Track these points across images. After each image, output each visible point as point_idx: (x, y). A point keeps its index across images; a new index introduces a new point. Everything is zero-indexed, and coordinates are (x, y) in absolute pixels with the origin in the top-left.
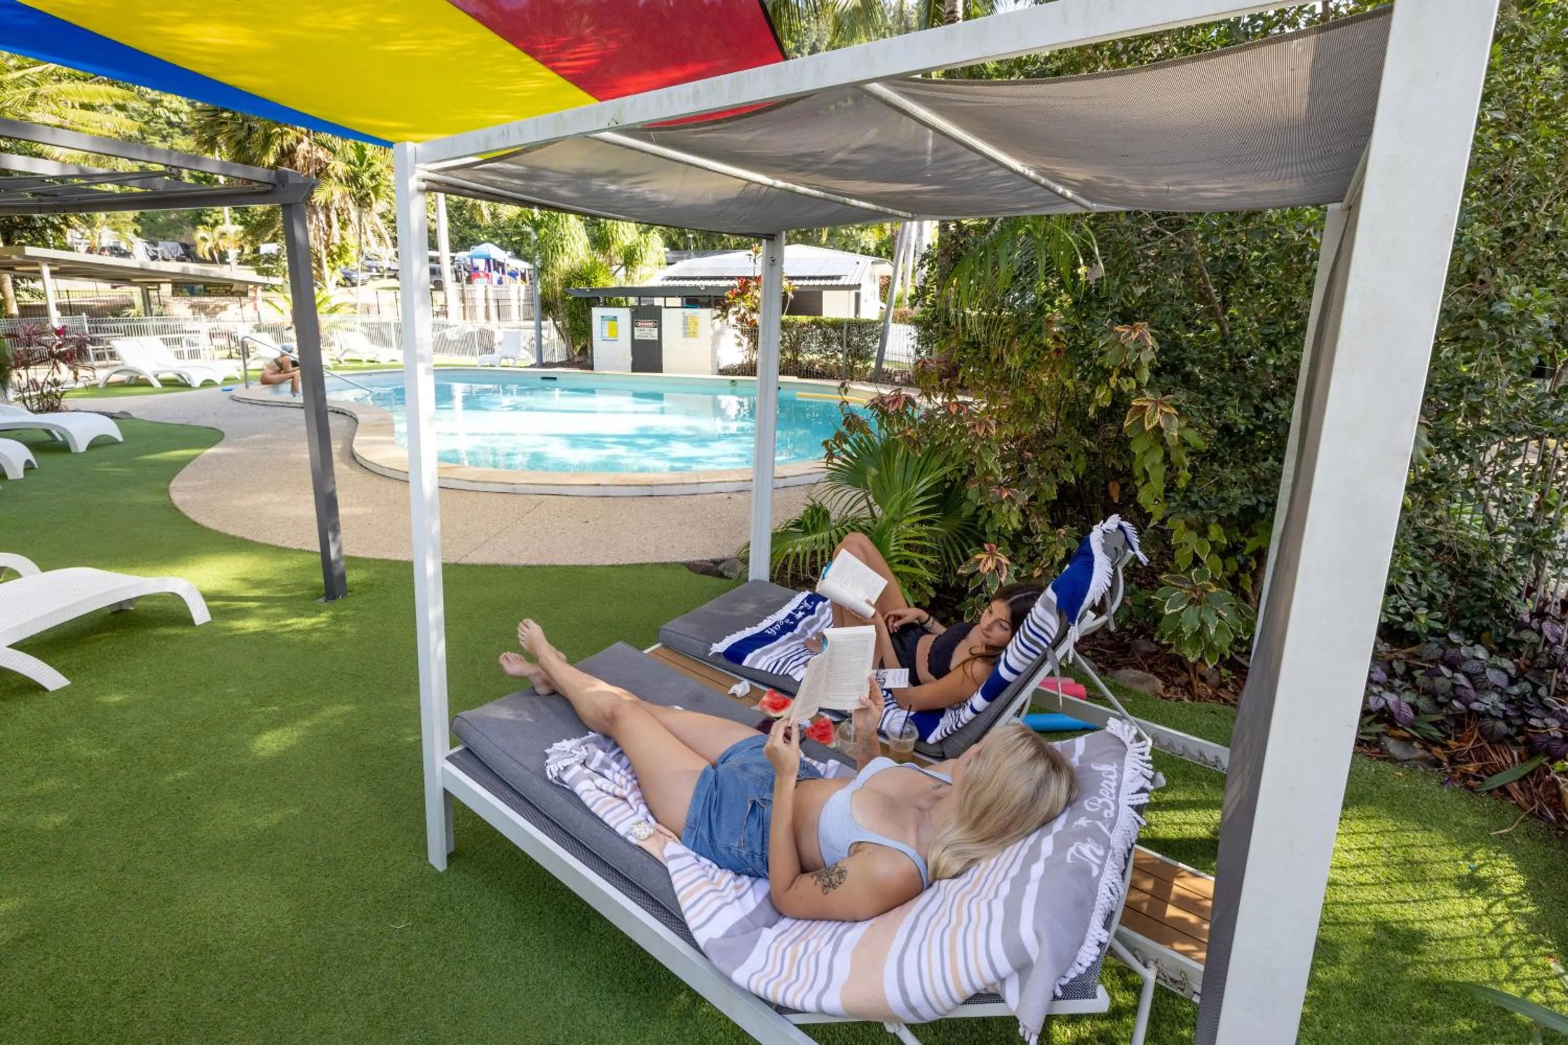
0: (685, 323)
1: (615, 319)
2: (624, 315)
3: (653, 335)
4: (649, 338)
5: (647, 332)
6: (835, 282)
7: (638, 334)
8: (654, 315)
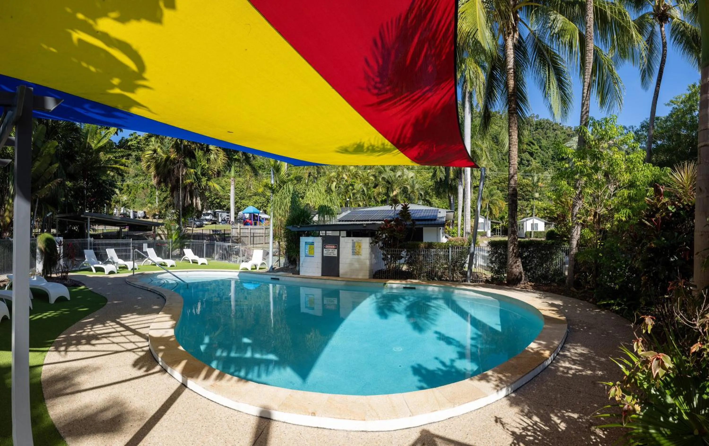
0: (353, 246)
1: (312, 244)
2: (318, 241)
3: (334, 253)
4: (332, 255)
5: (331, 252)
6: (430, 222)
7: (327, 253)
8: (335, 241)
